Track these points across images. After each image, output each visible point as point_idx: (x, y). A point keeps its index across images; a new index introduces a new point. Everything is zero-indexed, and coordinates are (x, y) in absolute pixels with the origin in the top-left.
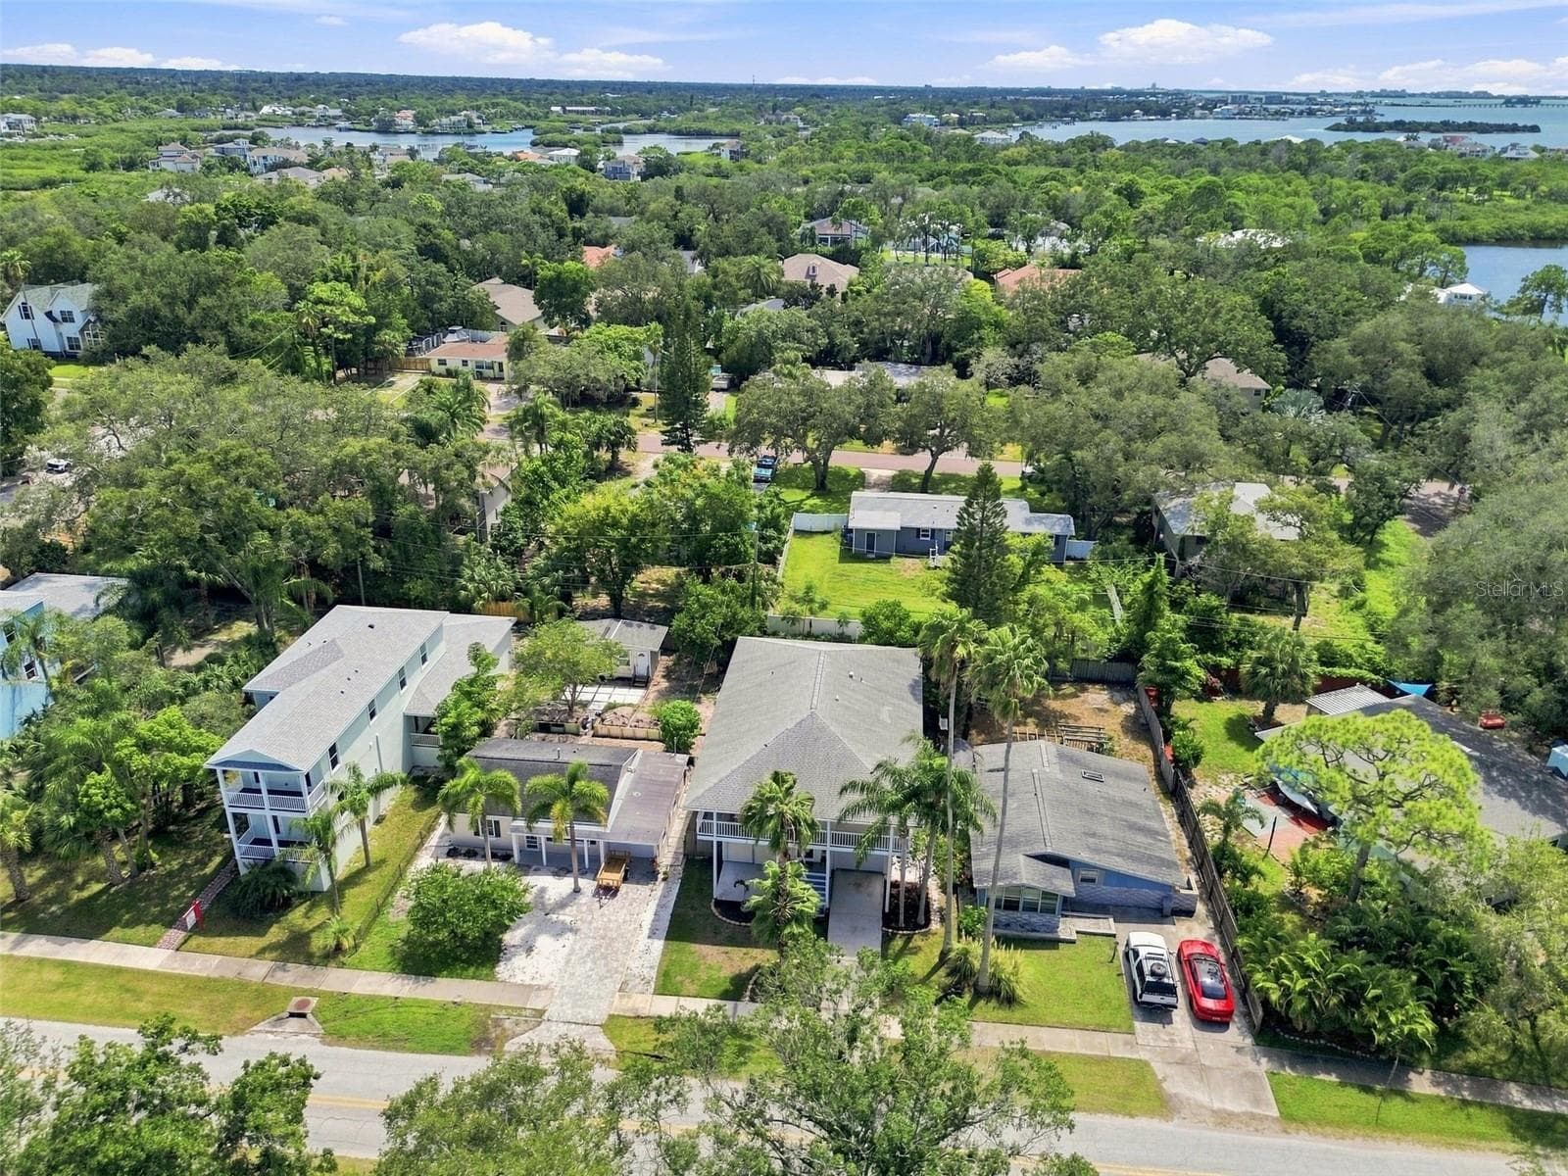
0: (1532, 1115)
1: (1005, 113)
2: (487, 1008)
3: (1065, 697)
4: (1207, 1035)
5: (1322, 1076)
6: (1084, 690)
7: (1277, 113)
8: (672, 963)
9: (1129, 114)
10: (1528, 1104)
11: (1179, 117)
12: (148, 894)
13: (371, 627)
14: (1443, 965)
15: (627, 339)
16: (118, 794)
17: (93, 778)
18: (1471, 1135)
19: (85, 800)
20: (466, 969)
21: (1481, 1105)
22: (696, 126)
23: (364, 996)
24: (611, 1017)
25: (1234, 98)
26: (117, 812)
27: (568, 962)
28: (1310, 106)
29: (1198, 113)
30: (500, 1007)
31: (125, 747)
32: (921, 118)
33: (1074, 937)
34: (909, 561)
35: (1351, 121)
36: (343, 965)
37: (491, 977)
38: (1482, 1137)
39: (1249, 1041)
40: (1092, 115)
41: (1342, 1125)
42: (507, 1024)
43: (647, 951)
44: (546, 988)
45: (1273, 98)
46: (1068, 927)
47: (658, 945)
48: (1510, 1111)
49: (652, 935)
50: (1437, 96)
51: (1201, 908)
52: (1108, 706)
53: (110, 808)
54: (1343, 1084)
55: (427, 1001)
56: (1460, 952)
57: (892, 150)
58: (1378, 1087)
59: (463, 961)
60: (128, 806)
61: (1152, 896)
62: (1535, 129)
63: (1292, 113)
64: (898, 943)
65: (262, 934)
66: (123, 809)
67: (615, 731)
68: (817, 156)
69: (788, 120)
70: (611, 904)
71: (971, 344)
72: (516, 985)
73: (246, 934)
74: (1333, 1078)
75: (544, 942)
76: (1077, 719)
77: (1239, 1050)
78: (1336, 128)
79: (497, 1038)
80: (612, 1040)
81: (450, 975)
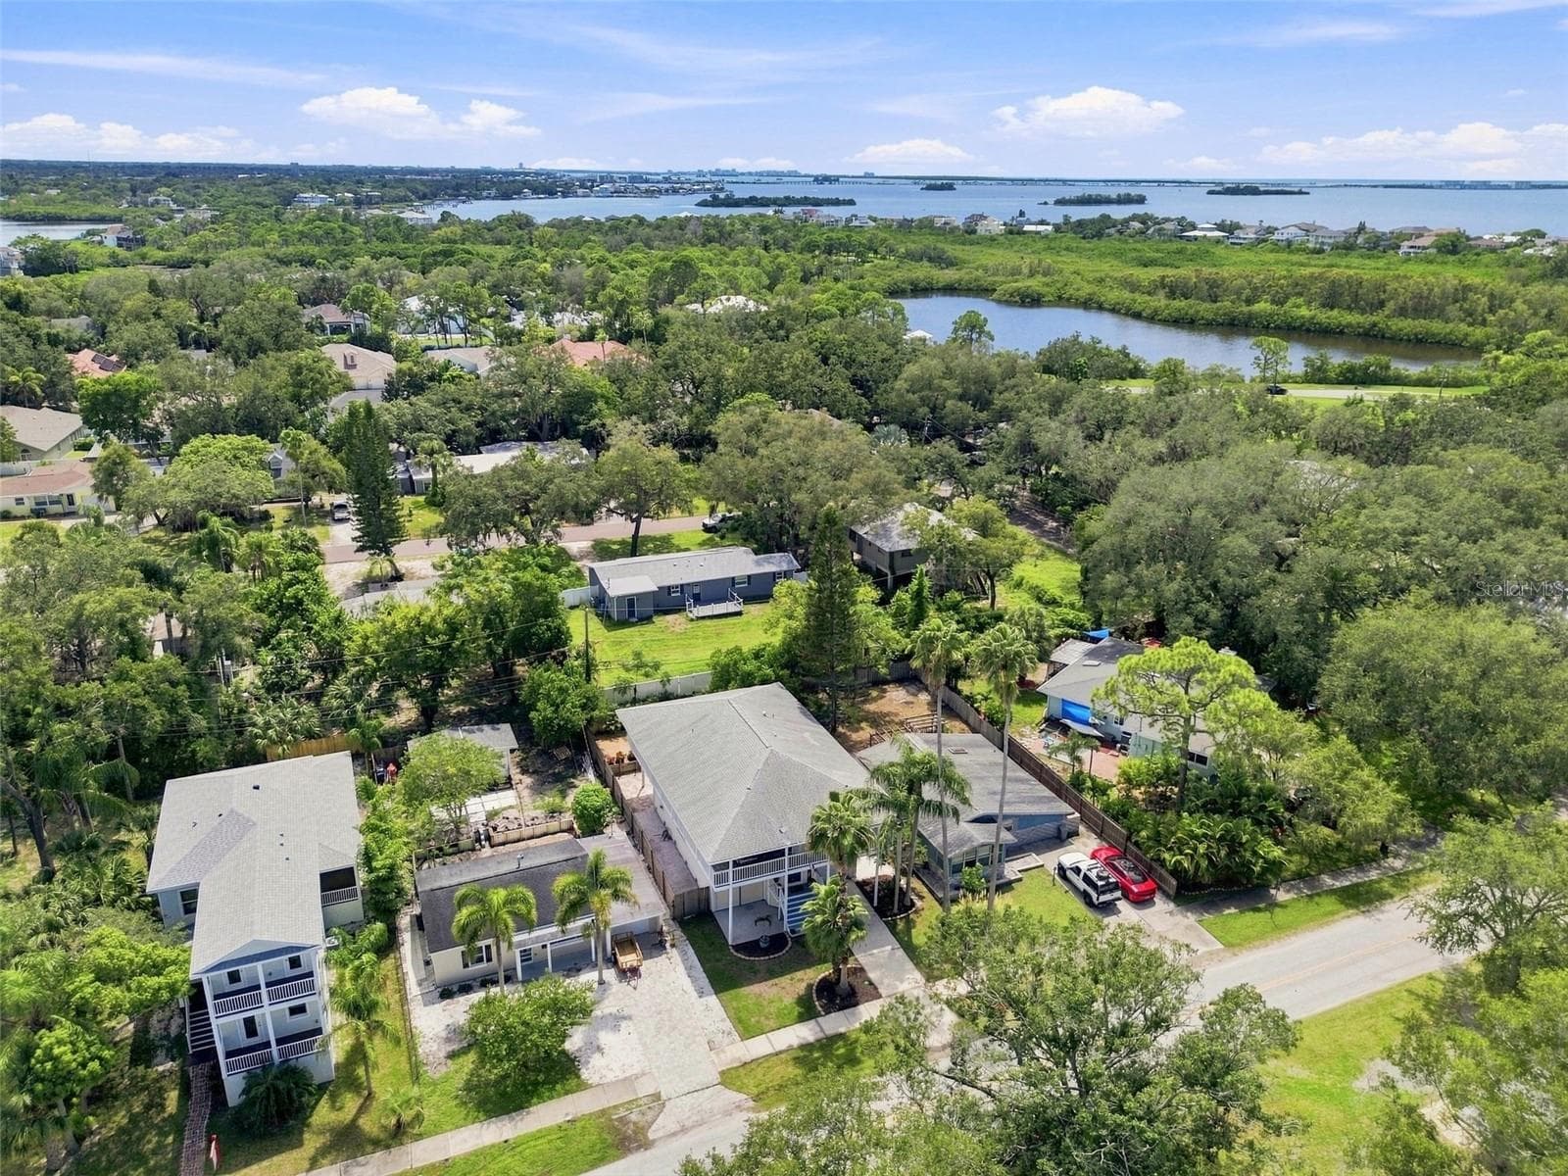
0: (1344, 889)
1: (401, 192)
2: (603, 1112)
3: (875, 700)
4: (1147, 911)
5: (1227, 912)
6: (885, 691)
7: (647, 191)
8: (737, 1010)
9: (519, 193)
10: (1338, 884)
11: (565, 195)
12: (110, 1162)
13: (256, 788)
14: (1263, 808)
15: (245, 449)
16: (89, 1044)
17: (47, 1038)
18: (1326, 914)
19: (49, 1065)
20: (553, 1089)
21: (1318, 895)
22: (41, 210)
23: (471, 1154)
24: (722, 1073)
25: (602, 178)
26: (94, 1065)
27: (644, 1045)
28: (672, 185)
29: (580, 191)
30: (615, 1107)
31: (83, 985)
32: (313, 200)
33: (1020, 875)
34: (670, 618)
35: (715, 198)
36: (420, 1137)
37: (583, 1086)
38: (1332, 913)
39: (1172, 905)
40: (485, 194)
41: (1260, 938)
42: (633, 1117)
43: (707, 1008)
44: (644, 1074)
45: (636, 177)
46: (1012, 869)
47: (713, 1000)
48: (1332, 892)
49: (701, 994)
50: (761, 174)
51: (1082, 829)
52: (910, 698)
53: (84, 1065)
54: (1241, 912)
55: (539, 1131)
56: (1270, 795)
57: (320, 232)
58: (1262, 906)
59: (544, 1083)
60: (106, 1054)
61: (1049, 828)
62: (851, 202)
63: (660, 192)
64: (901, 925)
65: (300, 1144)
66: (100, 1059)
67: (513, 835)
68: (235, 240)
69: (157, 202)
70: (643, 983)
71: (594, 416)
72: (613, 1083)
73: (278, 1152)
74: (1233, 910)
75: (605, 1038)
76: (896, 715)
77: (1171, 913)
78: (703, 204)
79: (634, 1132)
80: (739, 1090)
81: (542, 1099)
